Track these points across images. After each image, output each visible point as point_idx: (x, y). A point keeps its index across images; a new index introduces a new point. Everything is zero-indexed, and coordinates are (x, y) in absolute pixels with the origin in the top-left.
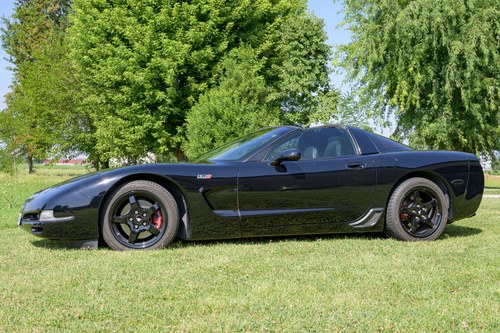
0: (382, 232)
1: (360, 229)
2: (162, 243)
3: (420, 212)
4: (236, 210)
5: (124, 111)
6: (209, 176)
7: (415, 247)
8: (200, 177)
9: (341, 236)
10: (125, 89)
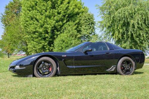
0: (115, 73)
1: (109, 72)
2: (52, 75)
3: (127, 67)
4: (73, 66)
5: (36, 40)
6: (65, 56)
7: (126, 77)
8: (63, 56)
9: (104, 74)
10: (37, 33)
